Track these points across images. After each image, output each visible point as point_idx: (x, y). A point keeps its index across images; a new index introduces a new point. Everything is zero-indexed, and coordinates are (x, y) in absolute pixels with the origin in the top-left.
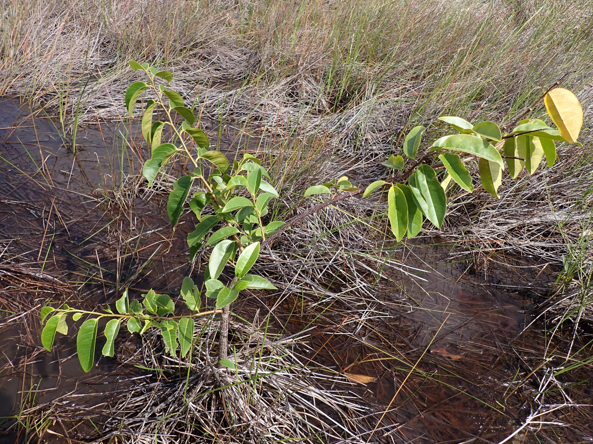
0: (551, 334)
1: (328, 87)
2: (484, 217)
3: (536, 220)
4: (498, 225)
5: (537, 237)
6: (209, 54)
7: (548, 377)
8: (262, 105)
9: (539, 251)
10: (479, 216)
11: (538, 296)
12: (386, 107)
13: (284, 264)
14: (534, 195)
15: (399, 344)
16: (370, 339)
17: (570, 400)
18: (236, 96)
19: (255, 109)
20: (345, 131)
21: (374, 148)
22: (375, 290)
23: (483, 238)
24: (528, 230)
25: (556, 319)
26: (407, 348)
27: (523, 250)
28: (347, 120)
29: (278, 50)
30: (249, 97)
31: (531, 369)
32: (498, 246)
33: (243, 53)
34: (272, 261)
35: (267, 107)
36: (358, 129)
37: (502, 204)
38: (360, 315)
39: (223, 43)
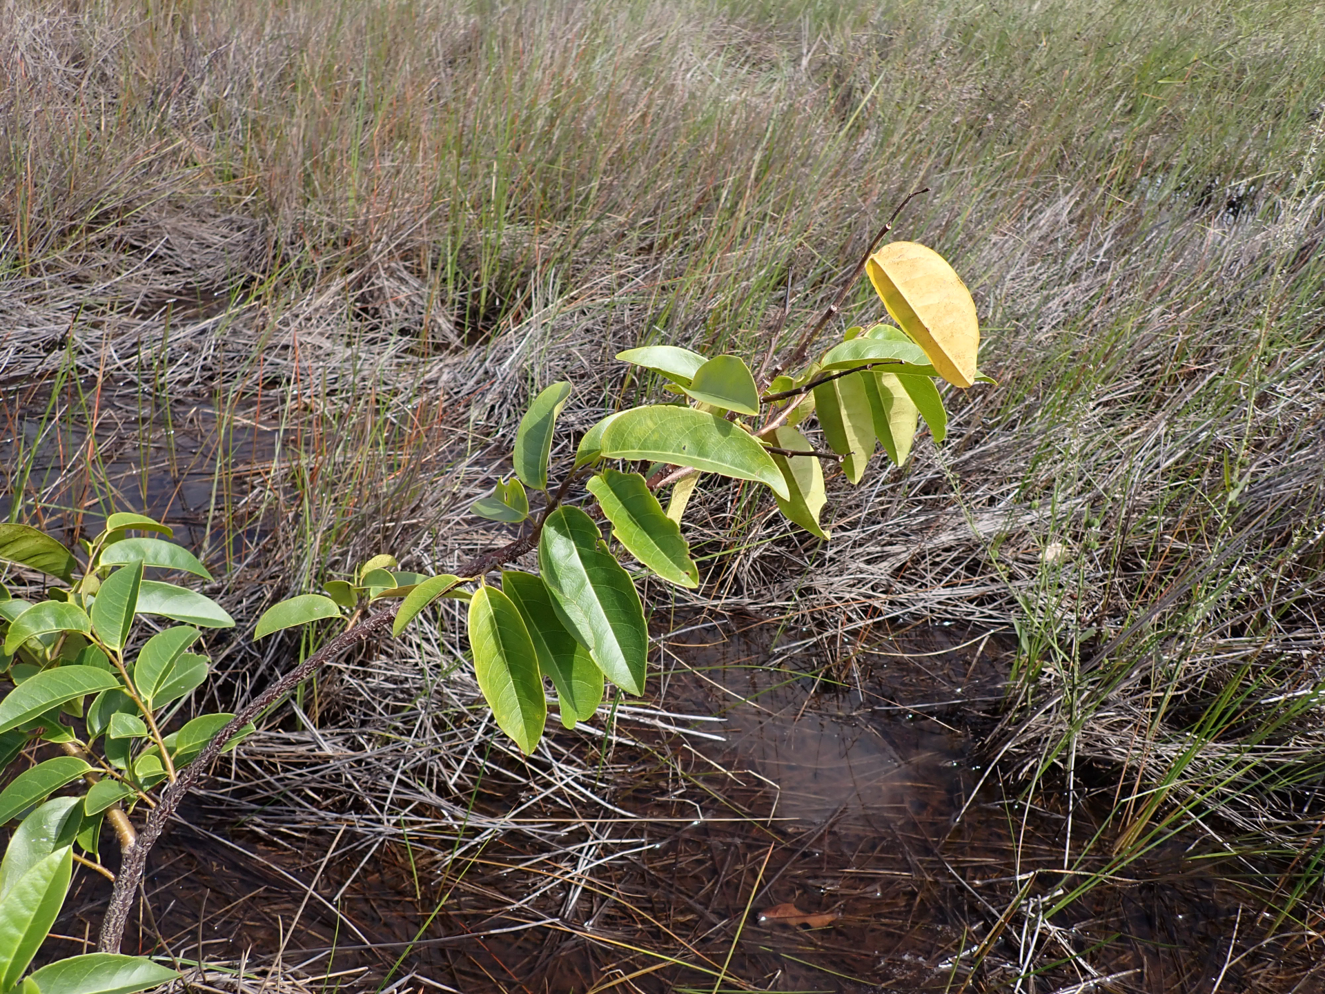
0: (1022, 808)
1: (450, 287)
2: (835, 550)
3: (946, 538)
4: (868, 562)
5: (955, 577)
6: (144, 237)
7: (1034, 923)
8: (286, 347)
9: (965, 607)
10: (825, 548)
11: (979, 717)
12: (585, 323)
13: (359, 762)
14: (931, 482)
15: (681, 919)
16: (609, 922)
17: (1089, 968)
18: (218, 333)
19: (270, 359)
20: (497, 387)
21: (572, 418)
22: (607, 781)
23: (841, 598)
24: (935, 564)
25: (1026, 769)
26: (701, 924)
27: (932, 611)
28: (499, 361)
29: (316, 212)
30: (250, 333)
31: (994, 911)
32: (876, 612)
33: (235, 226)
34: (326, 759)
35: (299, 352)
36: (526, 379)
37: (869, 514)
38: (574, 861)
39: (177, 206)
